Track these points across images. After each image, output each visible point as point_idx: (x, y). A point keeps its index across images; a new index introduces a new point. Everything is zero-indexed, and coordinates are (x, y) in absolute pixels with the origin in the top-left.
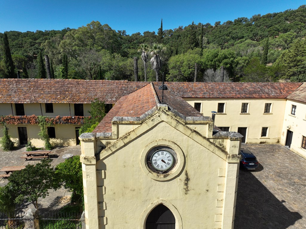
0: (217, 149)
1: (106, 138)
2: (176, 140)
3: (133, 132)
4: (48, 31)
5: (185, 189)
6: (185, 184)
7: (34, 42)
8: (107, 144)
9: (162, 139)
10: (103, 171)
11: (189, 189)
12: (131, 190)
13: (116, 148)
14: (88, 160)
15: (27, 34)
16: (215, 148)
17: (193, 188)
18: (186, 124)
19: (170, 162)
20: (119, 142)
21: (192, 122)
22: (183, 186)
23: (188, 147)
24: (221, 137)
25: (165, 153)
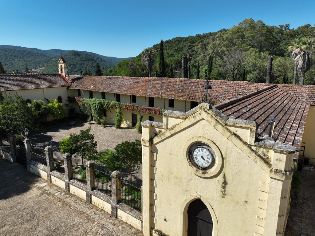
0: (258, 158)
1: (159, 127)
2: (215, 140)
3: (178, 126)
4: (205, 34)
5: (222, 192)
6: (223, 186)
7: (191, 46)
8: (159, 132)
9: (203, 137)
10: (155, 154)
11: (226, 192)
12: (175, 177)
13: (165, 136)
14: (144, 142)
15: (188, 39)
16: (257, 157)
17: (230, 194)
18: (226, 125)
19: (209, 160)
20: (167, 132)
21: (232, 124)
22: (220, 188)
23: (227, 149)
24: (265, 146)
25: (205, 150)
